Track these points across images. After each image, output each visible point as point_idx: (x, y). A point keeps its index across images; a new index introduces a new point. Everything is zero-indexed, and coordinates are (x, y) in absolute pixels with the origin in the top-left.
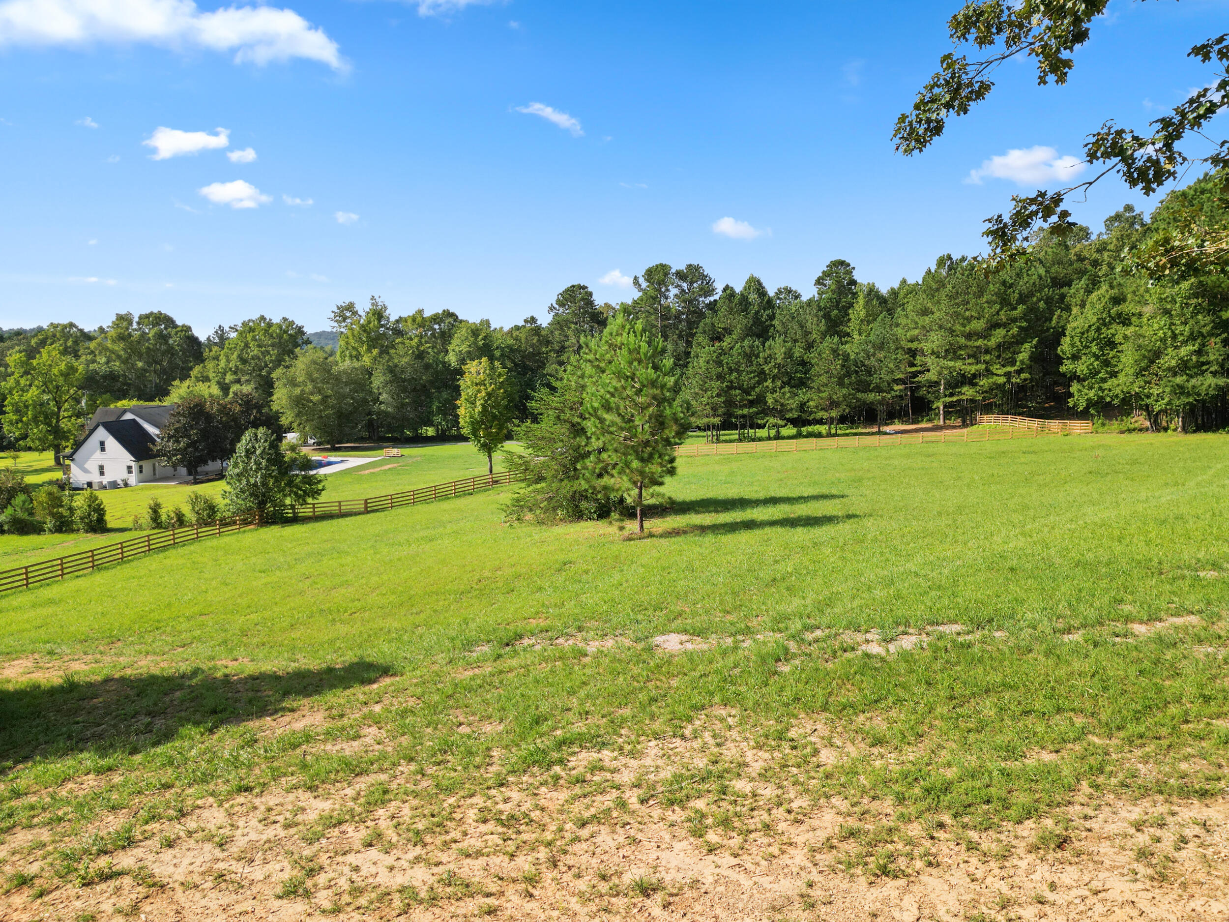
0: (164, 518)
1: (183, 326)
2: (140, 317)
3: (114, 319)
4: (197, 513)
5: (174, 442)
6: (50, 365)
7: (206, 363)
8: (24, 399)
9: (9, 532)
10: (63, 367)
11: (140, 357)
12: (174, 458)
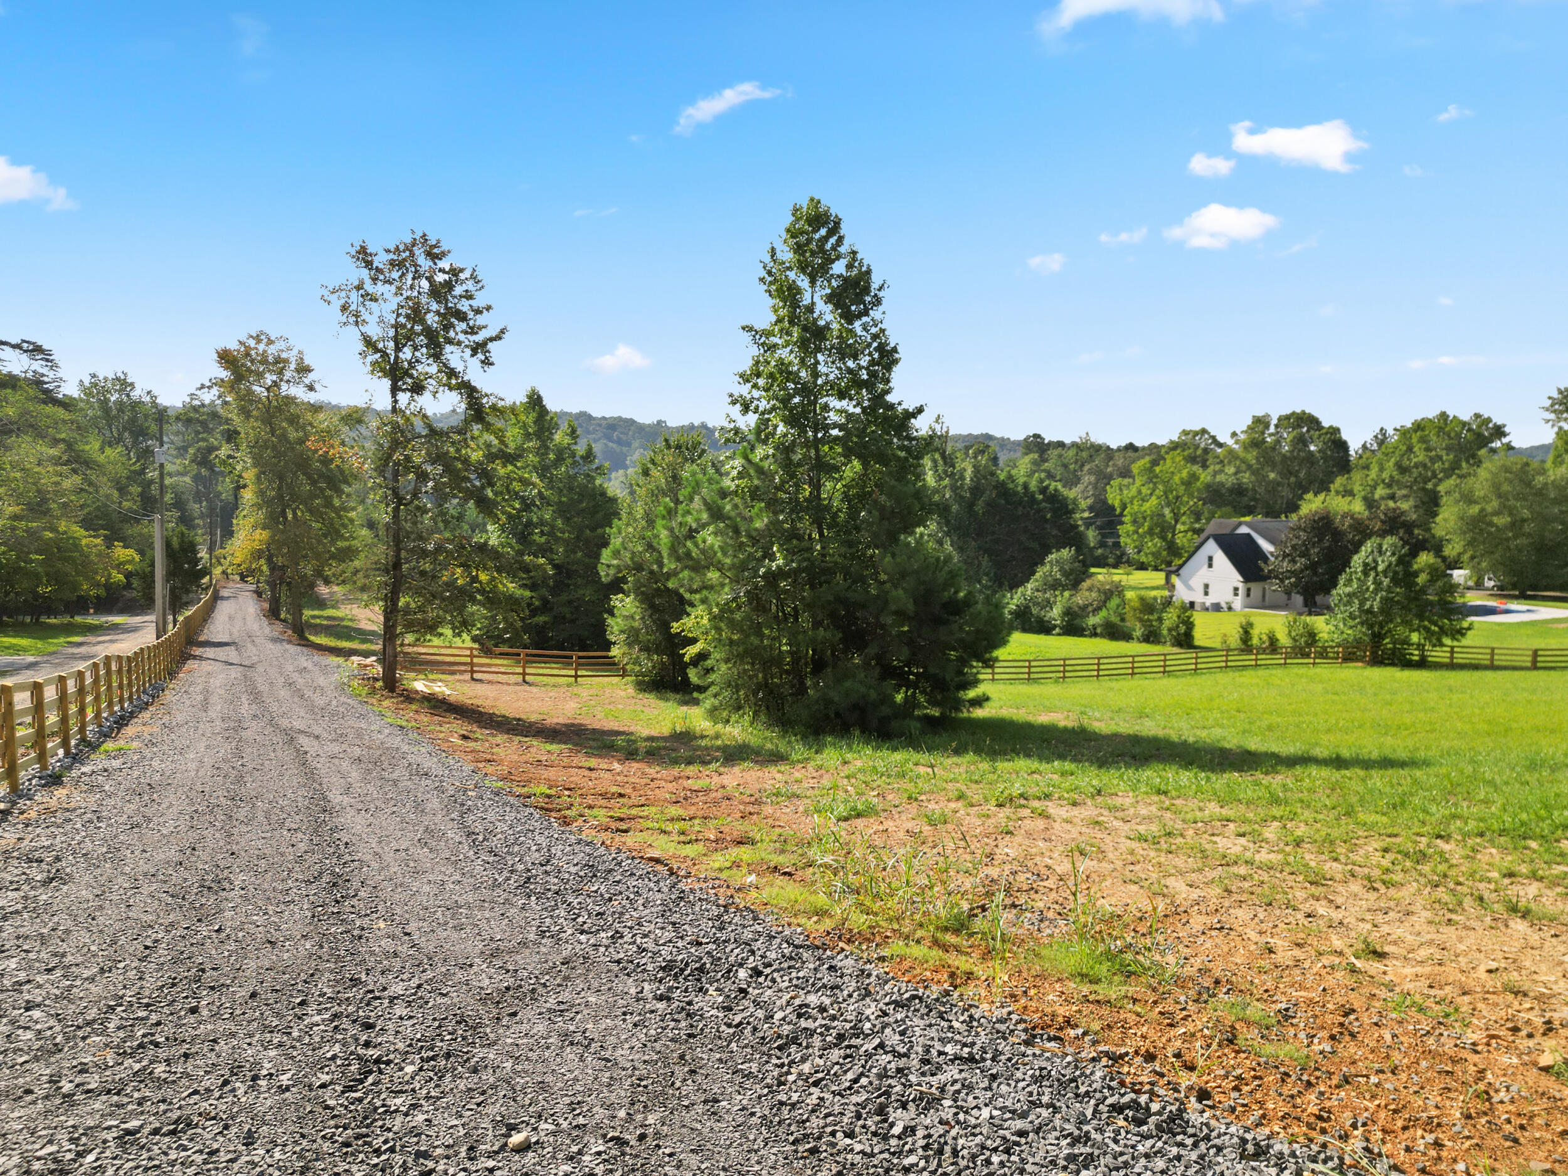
0: (1255, 641)
1: (1331, 427)
2: (1279, 419)
3: (1249, 422)
4: (1295, 640)
5: (1290, 561)
6: (1173, 473)
7: (1352, 474)
8: (1143, 509)
9: (1102, 636)
10: (1185, 474)
11: (1273, 467)
12: (1287, 582)
